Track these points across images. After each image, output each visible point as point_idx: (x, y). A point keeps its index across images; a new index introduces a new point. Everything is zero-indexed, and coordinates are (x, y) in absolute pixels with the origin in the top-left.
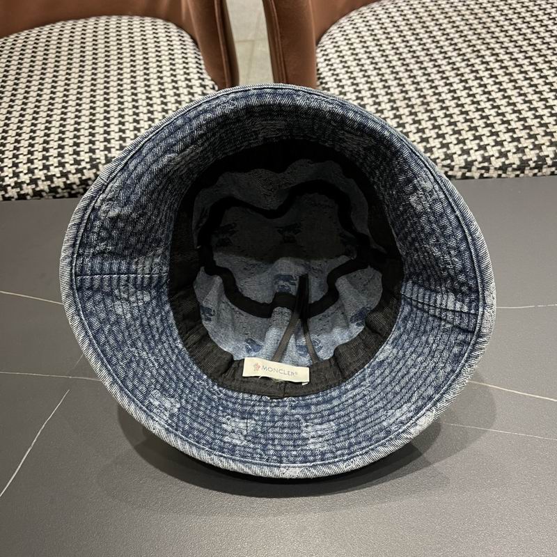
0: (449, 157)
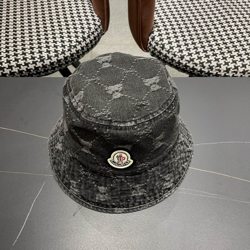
0: (219, 65)
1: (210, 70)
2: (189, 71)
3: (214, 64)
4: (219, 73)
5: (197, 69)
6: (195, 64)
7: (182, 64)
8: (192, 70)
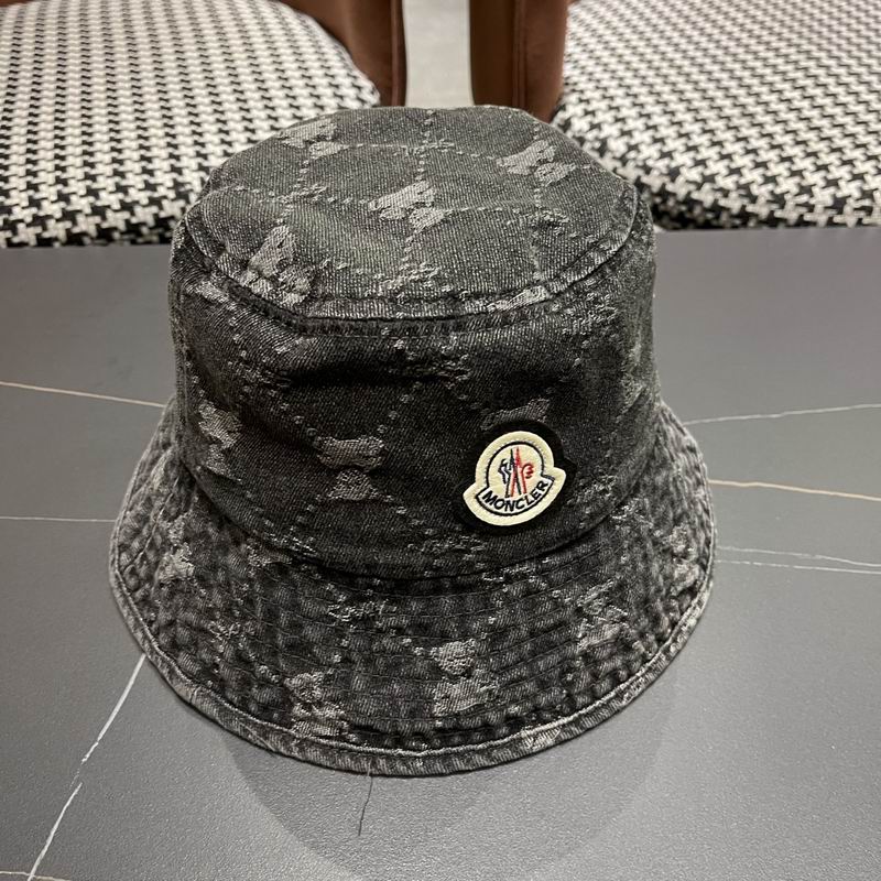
0: (806, 190)
1: (774, 207)
2: (701, 220)
3: (788, 185)
4: (808, 217)
5: (728, 209)
6: (721, 189)
7: (674, 195)
8: (710, 216)
